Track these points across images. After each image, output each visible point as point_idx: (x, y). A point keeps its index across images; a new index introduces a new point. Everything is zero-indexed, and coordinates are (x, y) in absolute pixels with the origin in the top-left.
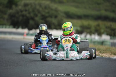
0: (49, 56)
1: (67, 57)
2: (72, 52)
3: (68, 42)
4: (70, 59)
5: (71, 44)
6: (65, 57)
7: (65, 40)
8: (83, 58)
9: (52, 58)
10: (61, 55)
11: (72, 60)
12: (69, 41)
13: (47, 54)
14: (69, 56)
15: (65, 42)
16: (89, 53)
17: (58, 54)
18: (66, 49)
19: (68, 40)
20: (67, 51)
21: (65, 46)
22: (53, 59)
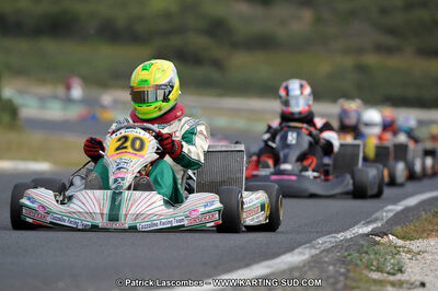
0: (35, 206)
1: (114, 217)
2: (138, 193)
3: (130, 150)
4: (127, 226)
5: (143, 157)
6: (102, 214)
7: (119, 140)
8: (186, 223)
9: (49, 219)
10: (89, 204)
11: (133, 229)
12: (138, 144)
13: (29, 199)
14: (123, 211)
15: (118, 149)
16: (218, 205)
17: (74, 200)
18: (116, 181)
19: (136, 139)
20: (116, 188)
21: (112, 169)
22: (51, 223)
